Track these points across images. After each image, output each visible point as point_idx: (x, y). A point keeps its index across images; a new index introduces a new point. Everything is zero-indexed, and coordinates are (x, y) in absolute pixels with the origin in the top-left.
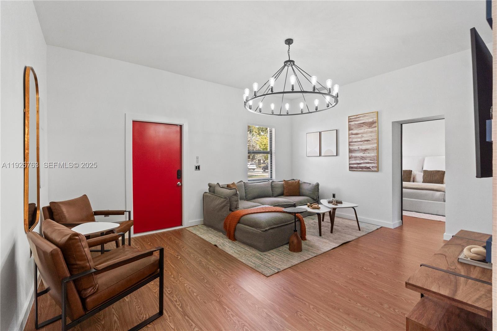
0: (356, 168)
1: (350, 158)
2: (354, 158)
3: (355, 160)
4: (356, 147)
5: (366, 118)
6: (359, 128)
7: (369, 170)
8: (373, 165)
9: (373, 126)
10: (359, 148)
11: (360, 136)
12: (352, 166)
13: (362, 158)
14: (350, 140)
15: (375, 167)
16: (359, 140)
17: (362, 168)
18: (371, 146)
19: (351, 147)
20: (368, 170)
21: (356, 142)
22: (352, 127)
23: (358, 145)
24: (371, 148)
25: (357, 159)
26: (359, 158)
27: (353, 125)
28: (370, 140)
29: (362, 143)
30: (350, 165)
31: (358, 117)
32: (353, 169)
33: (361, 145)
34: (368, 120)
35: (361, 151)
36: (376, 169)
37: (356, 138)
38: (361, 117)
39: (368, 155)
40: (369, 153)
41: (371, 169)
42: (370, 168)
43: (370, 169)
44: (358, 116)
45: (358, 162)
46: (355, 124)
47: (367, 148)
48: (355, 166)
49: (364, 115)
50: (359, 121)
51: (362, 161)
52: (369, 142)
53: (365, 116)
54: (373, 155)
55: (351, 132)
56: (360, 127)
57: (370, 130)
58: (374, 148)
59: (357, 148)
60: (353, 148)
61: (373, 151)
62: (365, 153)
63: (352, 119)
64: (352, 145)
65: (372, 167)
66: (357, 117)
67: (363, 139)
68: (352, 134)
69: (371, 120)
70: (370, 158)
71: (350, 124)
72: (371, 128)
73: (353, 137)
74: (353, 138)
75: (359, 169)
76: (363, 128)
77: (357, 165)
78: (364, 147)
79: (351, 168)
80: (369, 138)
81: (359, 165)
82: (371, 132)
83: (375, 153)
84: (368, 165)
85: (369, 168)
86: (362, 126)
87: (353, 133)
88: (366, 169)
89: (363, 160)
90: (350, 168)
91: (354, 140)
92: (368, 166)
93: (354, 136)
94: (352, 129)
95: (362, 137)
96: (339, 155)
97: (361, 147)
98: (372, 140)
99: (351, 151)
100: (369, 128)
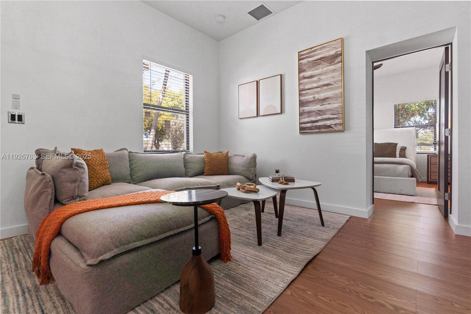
0: (310, 128)
1: (301, 114)
2: (306, 114)
3: (309, 117)
4: (310, 97)
5: (326, 51)
6: (314, 67)
7: (330, 129)
8: (337, 121)
9: (336, 61)
10: (314, 98)
11: (315, 79)
12: (304, 125)
13: (320, 112)
14: (302, 87)
15: (339, 124)
16: (315, 85)
17: (319, 127)
18: (333, 92)
19: (302, 98)
20: (328, 130)
21: (309, 89)
22: (304, 68)
23: (313, 94)
24: (333, 95)
25: (312, 114)
26: (315, 114)
27: (305, 64)
28: (331, 83)
29: (319, 89)
30: (301, 125)
31: (314, 51)
32: (305, 131)
33: (318, 93)
34: (328, 54)
35: (318, 101)
36: (340, 128)
37: (311, 83)
38: (317, 49)
39: (328, 107)
40: (329, 104)
41: (334, 128)
42: (332, 126)
43: (332, 127)
44: (313, 49)
45: (313, 119)
46: (309, 62)
47: (326, 97)
48: (309, 125)
49: (322, 47)
50: (314, 57)
51: (319, 118)
52: (330, 87)
53: (324, 47)
54: (336, 105)
55: (302, 75)
56: (316, 65)
57: (332, 67)
58: (337, 94)
59: (311, 98)
60: (305, 99)
61: (336, 100)
62: (323, 105)
63: (304, 55)
64: (304, 95)
65: (335, 125)
66: (312, 50)
67: (321, 83)
68: (305, 78)
69: (332, 53)
70: (331, 112)
71: (301, 63)
72: (333, 65)
73: (306, 82)
74: (306, 84)
75: (316, 129)
76: (320, 66)
77: (312, 124)
78: (322, 96)
79: (303, 130)
80: (329, 81)
81: (315, 124)
82: (334, 71)
83: (339, 103)
84: (328, 123)
85: (330, 127)
86: (320, 64)
87: (305, 76)
88: (325, 128)
89: (320, 115)
90: (301, 129)
91: (307, 87)
92: (328, 124)
93: (306, 80)
94: (304, 71)
95: (319, 80)
96: (284, 112)
97: (317, 96)
98: (335, 82)
99: (302, 104)
100: (331, 65)
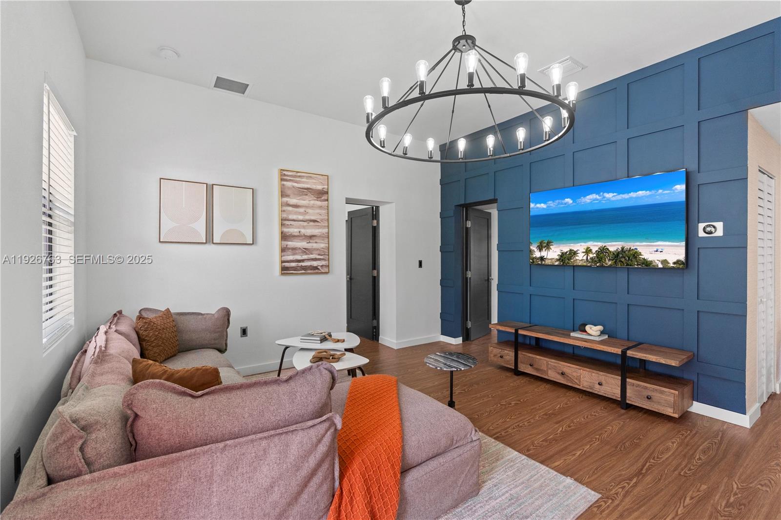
0: (295, 269)
1: (283, 250)
2: (290, 250)
3: (294, 254)
4: (294, 231)
5: (313, 182)
6: (300, 196)
7: (317, 271)
8: (323, 263)
9: (323, 198)
10: (300, 232)
11: (302, 210)
12: (287, 265)
13: (306, 251)
14: (285, 216)
15: (325, 266)
16: (301, 217)
17: (305, 268)
18: (320, 230)
19: (285, 230)
20: (314, 272)
21: (294, 220)
22: (289, 192)
23: (299, 228)
24: (320, 234)
25: (297, 252)
26: (300, 251)
27: (289, 188)
28: (318, 220)
29: (305, 224)
30: (284, 264)
31: (300, 176)
32: (288, 272)
33: (304, 227)
34: (315, 186)
35: (304, 237)
36: (326, 270)
37: (296, 213)
38: (303, 176)
39: (315, 246)
40: (316, 242)
41: (320, 270)
42: (319, 267)
43: (319, 269)
44: (299, 174)
45: (299, 257)
46: (293, 187)
47: (313, 234)
48: (293, 264)
49: (310, 176)
50: (300, 183)
51: (305, 257)
52: (316, 224)
53: (310, 177)
54: (322, 245)
55: (285, 199)
56: (302, 195)
57: (319, 203)
58: (324, 234)
59: (296, 232)
60: (288, 232)
61: (323, 240)
62: (310, 242)
63: (287, 176)
64: (288, 226)
65: (322, 266)
66: (297, 175)
67: (307, 217)
68: (289, 205)
69: (320, 187)
70: (318, 252)
71: (283, 185)
72: (320, 201)
73: (289, 211)
74: (290, 213)
75: (301, 270)
76: (307, 197)
77: (297, 263)
78: (309, 232)
79: (285, 270)
80: (317, 218)
81: (300, 264)
82: (320, 207)
83: (326, 243)
84: (315, 264)
85: (316, 268)
86: (307, 195)
87: (288, 202)
88: (311, 270)
89: (307, 254)
90: (284, 269)
91: (291, 217)
92: (315, 266)
93: (290, 209)
94: (288, 196)
95: (306, 213)
96: (256, 243)
97: (303, 231)
98: (322, 220)
99: (284, 237)
100: (317, 200)
